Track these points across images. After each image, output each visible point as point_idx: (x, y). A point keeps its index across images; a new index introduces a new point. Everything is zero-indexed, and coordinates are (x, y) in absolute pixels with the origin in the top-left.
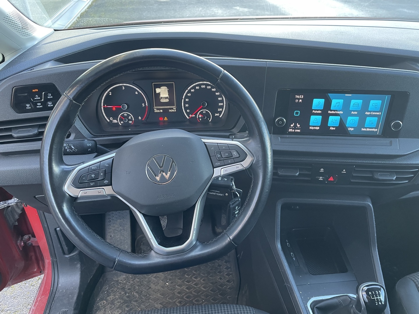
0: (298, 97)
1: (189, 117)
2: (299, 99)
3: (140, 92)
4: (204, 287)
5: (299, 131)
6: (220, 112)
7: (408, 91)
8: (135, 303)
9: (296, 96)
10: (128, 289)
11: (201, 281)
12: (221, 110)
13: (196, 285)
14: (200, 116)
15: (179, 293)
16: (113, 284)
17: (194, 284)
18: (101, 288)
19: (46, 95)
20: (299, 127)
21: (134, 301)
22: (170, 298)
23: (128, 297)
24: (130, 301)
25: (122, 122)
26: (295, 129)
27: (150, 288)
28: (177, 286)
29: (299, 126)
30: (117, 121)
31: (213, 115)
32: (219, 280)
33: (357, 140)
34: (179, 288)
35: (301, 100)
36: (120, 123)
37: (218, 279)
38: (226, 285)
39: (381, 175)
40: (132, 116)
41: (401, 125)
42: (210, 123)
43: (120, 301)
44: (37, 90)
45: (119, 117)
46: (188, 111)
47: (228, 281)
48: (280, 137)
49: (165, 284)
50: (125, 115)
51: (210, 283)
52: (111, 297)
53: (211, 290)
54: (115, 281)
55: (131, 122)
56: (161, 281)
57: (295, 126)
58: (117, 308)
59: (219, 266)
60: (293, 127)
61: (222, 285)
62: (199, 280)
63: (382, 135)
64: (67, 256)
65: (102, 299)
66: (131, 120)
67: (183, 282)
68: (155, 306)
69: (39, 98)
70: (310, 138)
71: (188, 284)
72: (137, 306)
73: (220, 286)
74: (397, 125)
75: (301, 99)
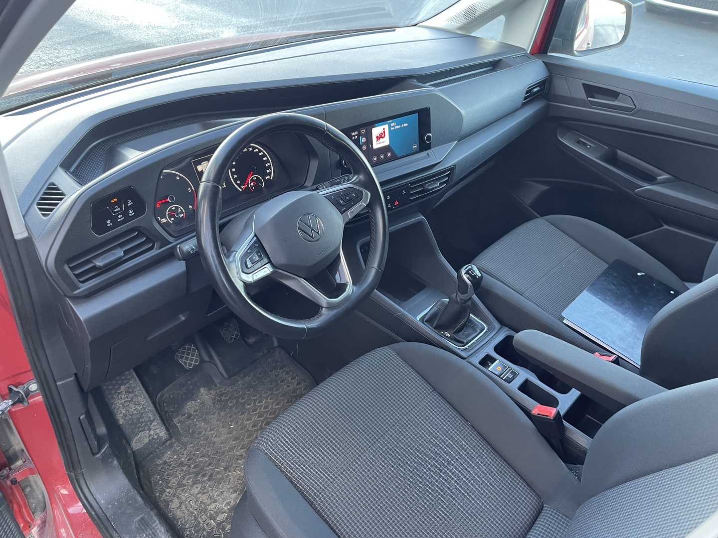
1: (241, 188)
2: (354, 136)
3: (182, 175)
4: (277, 405)
6: (270, 174)
8: (211, 467)
10: (188, 460)
11: (269, 400)
12: (269, 171)
13: (267, 408)
14: (252, 184)
15: (253, 426)
16: (161, 468)
17: (264, 408)
18: (150, 482)
19: (126, 203)
21: (206, 467)
22: (248, 437)
23: (195, 467)
24: (202, 469)
25: (172, 219)
27: (214, 443)
28: (246, 423)
30: (166, 219)
31: (264, 179)
32: (289, 389)
34: (249, 422)
36: (171, 220)
37: (286, 388)
38: (298, 389)
40: (181, 208)
42: (264, 189)
43: (190, 477)
44: (116, 200)
45: (167, 213)
46: (238, 182)
47: (298, 384)
49: (230, 428)
50: (173, 209)
51: (280, 397)
52: (174, 480)
53: (287, 403)
54: (161, 464)
55: (182, 215)
56: (223, 429)
58: (192, 486)
59: (276, 376)
61: (294, 392)
62: (266, 402)
64: (98, 456)
65: (162, 491)
66: (182, 212)
67: (249, 413)
68: (236, 454)
69: (119, 209)
71: (256, 413)
72: (215, 468)
73: (293, 393)
75: (356, 135)
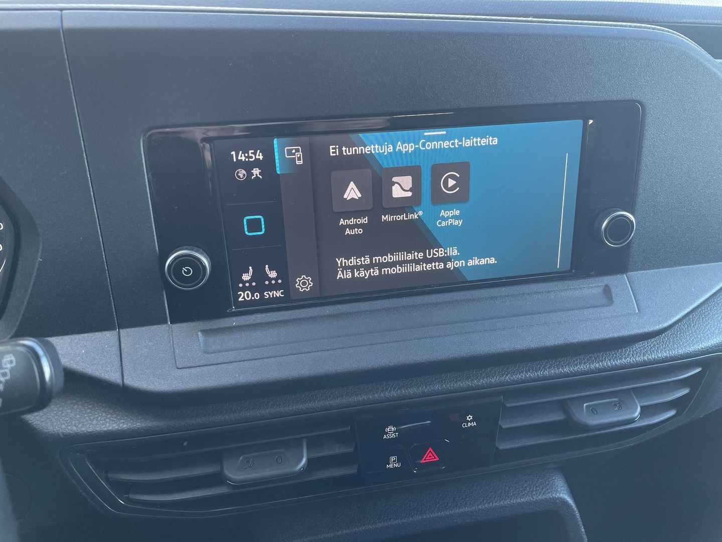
0: (243, 158)
5: (278, 294)
7: (638, 98)
9: (233, 153)
20: (276, 279)
26: (261, 288)
29: (273, 274)
33: (492, 298)
35: (256, 172)
39: (593, 410)
41: (632, 222)
48: (202, 331)
57: (260, 276)
60: (254, 284)
63: (571, 269)
70: (325, 316)
74: (621, 228)
